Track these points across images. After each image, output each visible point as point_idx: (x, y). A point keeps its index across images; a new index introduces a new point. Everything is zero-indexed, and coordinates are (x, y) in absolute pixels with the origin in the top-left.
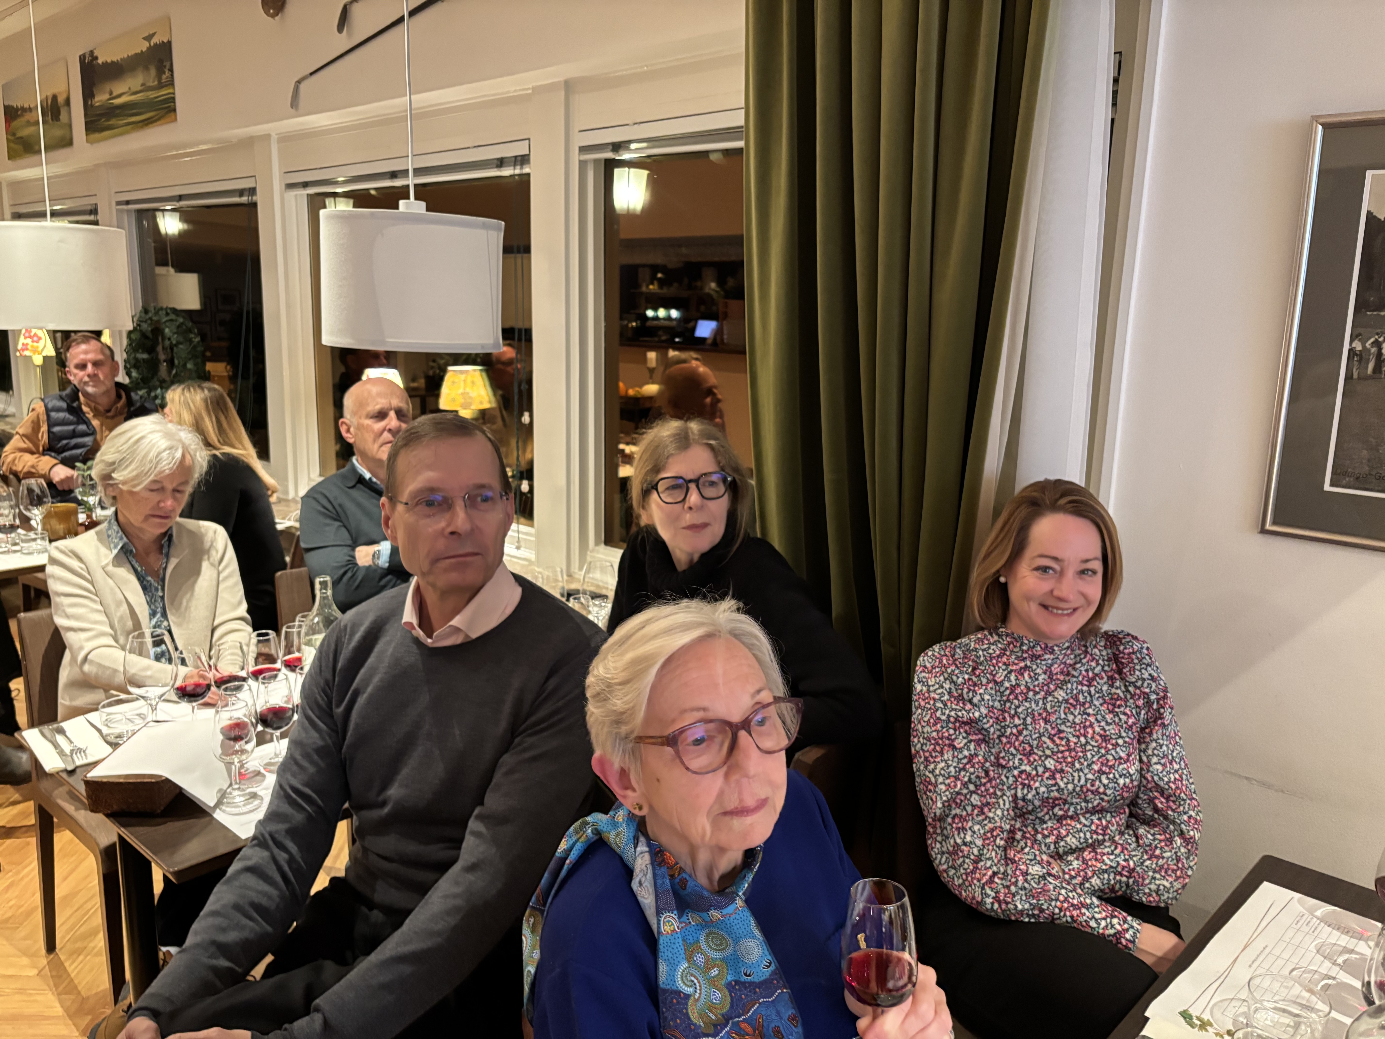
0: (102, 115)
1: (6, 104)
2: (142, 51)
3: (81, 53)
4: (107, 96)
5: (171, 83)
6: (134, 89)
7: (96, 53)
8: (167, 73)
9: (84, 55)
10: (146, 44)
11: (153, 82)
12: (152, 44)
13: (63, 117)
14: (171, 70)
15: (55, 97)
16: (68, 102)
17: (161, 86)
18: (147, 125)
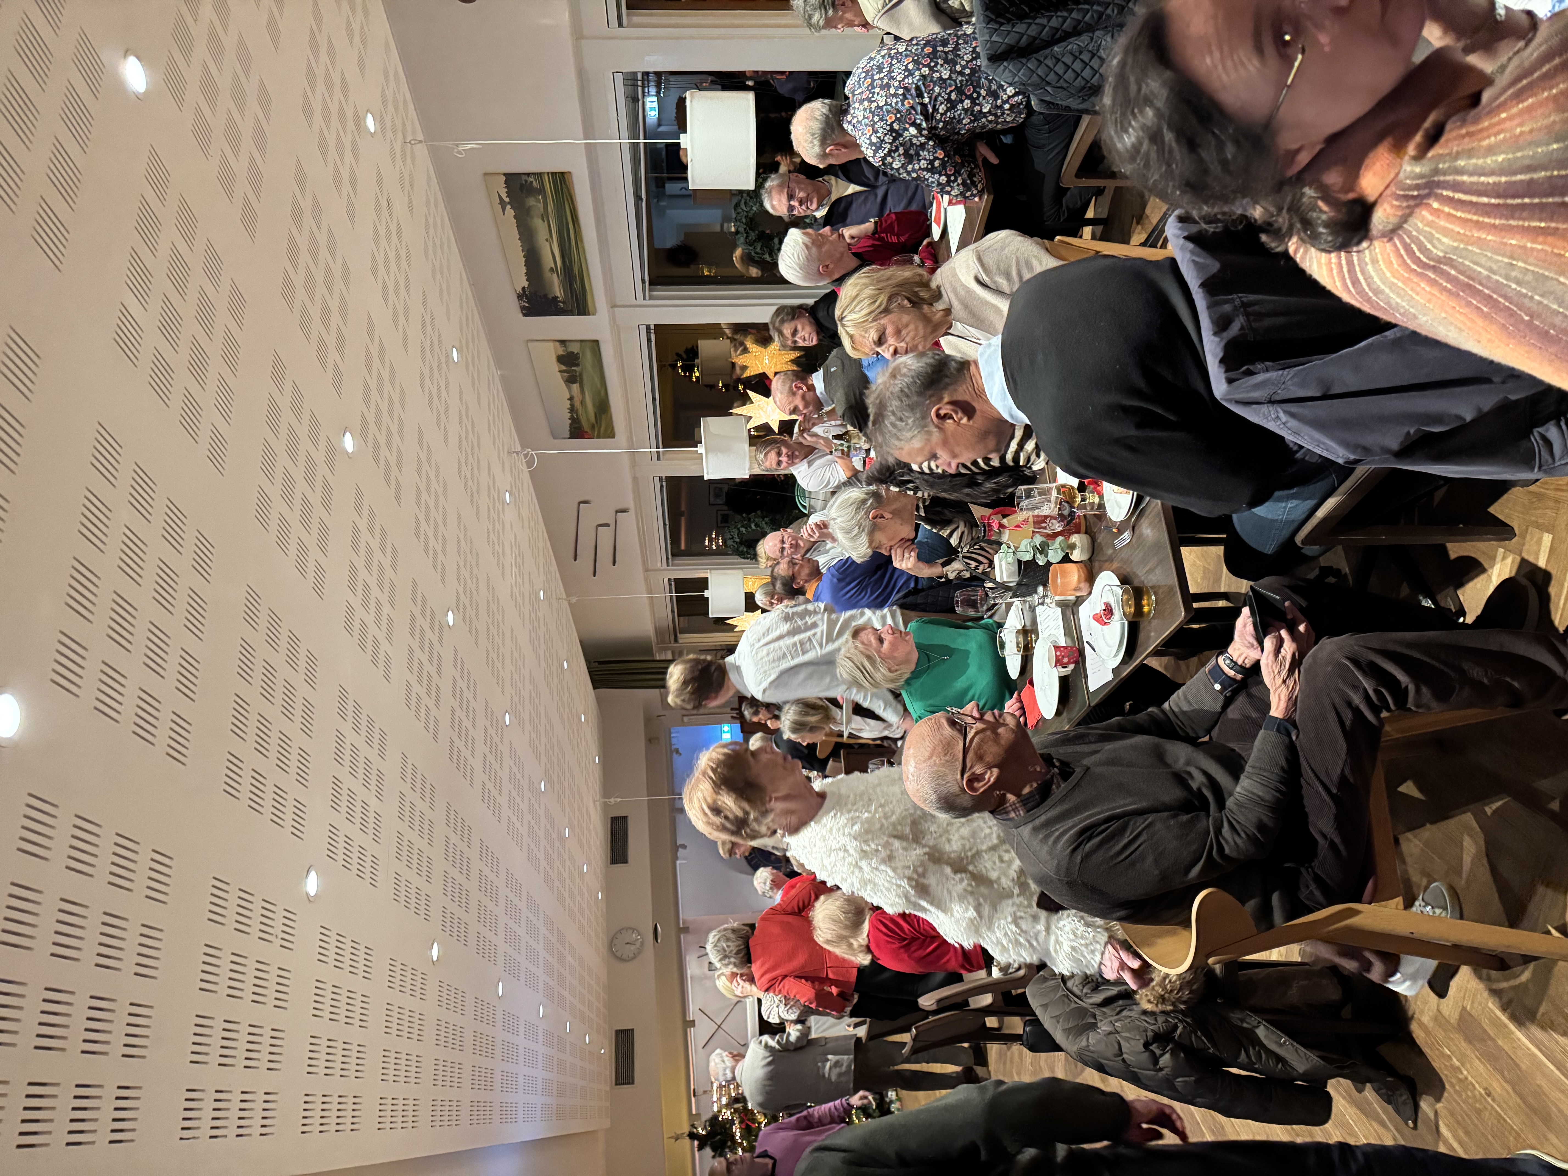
0: (571, 285)
1: (568, 434)
2: (515, 217)
3: (521, 315)
4: (555, 275)
5: (539, 175)
6: (548, 236)
7: (519, 290)
8: (531, 179)
9: (523, 308)
10: (509, 207)
11: (538, 201)
12: (507, 200)
13: (575, 348)
14: (528, 174)
15: (560, 359)
16: (563, 342)
17: (542, 191)
18: (577, 217)
